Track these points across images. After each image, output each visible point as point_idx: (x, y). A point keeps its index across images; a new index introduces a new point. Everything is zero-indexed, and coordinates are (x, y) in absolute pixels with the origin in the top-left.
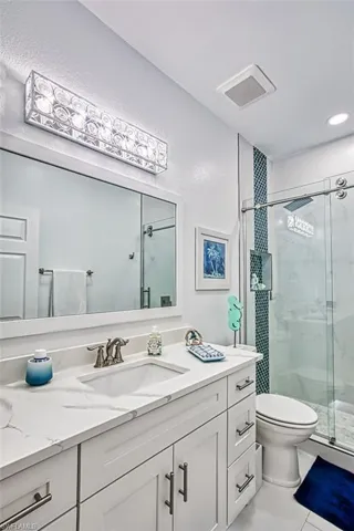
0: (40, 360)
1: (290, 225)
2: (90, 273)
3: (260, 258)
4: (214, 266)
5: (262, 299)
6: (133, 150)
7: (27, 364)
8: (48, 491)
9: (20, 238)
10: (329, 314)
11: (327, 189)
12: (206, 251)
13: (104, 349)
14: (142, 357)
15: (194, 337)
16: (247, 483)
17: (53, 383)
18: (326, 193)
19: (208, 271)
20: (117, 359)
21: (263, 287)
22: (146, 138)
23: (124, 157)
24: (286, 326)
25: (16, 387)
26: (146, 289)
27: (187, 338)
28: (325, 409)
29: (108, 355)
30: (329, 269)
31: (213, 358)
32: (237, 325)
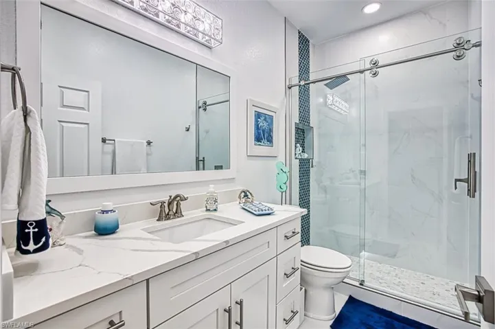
0: (107, 212)
1: (329, 102)
2: (149, 143)
3: (303, 131)
4: (263, 135)
5: (305, 166)
6: (191, 23)
7: (95, 215)
8: (121, 318)
9: (83, 109)
10: (363, 181)
11: (362, 68)
12: (257, 121)
13: (166, 205)
14: (201, 213)
15: (246, 196)
16: (292, 318)
17: (120, 234)
18: (361, 72)
19: (258, 139)
20: (178, 214)
21: (306, 156)
22: (203, 13)
23: (182, 30)
24: (325, 190)
25: (86, 237)
26: (201, 158)
27: (240, 197)
28: (356, 259)
29: (170, 210)
30: (363, 142)
31: (264, 212)
32: (284, 187)
